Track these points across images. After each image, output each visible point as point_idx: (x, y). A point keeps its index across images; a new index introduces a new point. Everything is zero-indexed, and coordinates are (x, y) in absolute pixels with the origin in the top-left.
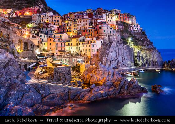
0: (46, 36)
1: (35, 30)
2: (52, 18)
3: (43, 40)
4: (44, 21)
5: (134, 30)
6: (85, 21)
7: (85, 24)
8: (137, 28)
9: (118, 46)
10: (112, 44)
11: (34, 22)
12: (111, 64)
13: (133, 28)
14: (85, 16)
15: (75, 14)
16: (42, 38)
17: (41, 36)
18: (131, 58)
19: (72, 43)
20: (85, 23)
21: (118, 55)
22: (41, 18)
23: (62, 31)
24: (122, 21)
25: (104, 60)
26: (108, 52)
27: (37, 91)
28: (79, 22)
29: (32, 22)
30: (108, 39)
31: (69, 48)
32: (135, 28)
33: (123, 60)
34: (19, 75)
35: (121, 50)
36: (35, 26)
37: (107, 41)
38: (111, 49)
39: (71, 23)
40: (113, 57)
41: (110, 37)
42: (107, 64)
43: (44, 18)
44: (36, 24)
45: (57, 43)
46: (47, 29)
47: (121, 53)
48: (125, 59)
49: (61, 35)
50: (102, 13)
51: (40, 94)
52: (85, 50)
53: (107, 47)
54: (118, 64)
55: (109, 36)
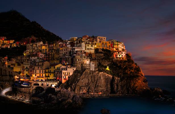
2: (41, 47)
5: (117, 58)
6: (66, 50)
7: (66, 53)
8: (121, 55)
9: (92, 73)
10: (84, 72)
11: (28, 51)
12: (81, 90)
13: (116, 55)
14: (68, 45)
15: (60, 43)
18: (107, 85)
19: (50, 71)
20: (66, 51)
21: (90, 82)
22: (33, 48)
23: (48, 59)
24: (105, 48)
25: (73, 86)
26: (78, 79)
28: (61, 51)
30: (80, 67)
32: (118, 55)
33: (96, 86)
35: (95, 78)
37: (79, 69)
38: (83, 76)
39: (54, 52)
40: (84, 83)
41: (84, 65)
42: (76, 89)
43: (35, 47)
44: (30, 52)
45: (36, 71)
47: (95, 80)
48: (98, 86)
49: (43, 63)
50: (82, 41)
53: (79, 74)
54: (88, 90)
55: (82, 64)
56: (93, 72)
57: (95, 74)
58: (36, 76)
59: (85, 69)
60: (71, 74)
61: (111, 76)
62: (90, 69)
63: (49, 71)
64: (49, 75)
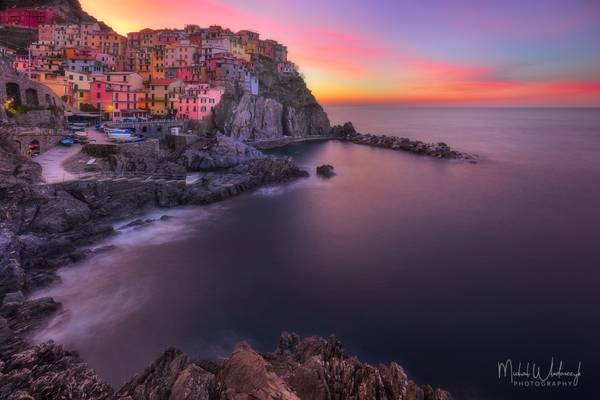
0: (85, 77)
1: (51, 62)
3: (76, 86)
4: (75, 43)
7: (184, 56)
9: (254, 100)
10: (243, 98)
12: (241, 134)
14: (183, 39)
16: (76, 80)
17: (71, 77)
19: (153, 95)
21: (253, 116)
22: (68, 36)
25: (226, 127)
26: (234, 112)
27: (75, 196)
28: (170, 51)
29: (40, 42)
30: (234, 88)
31: (147, 104)
33: (263, 125)
34: (20, 167)
35: (260, 108)
36: (50, 53)
37: (233, 92)
38: (241, 106)
40: (243, 121)
41: (240, 84)
44: (52, 48)
45: (117, 95)
46: (86, 62)
47: (260, 113)
48: (266, 124)
49: (125, 78)
51: (85, 201)
52: (184, 109)
56: (256, 98)
57: (258, 101)
58: (117, 108)
59: (243, 93)
60: (217, 101)
61: (281, 106)
62: (251, 91)
63: (150, 96)
64: (150, 105)
